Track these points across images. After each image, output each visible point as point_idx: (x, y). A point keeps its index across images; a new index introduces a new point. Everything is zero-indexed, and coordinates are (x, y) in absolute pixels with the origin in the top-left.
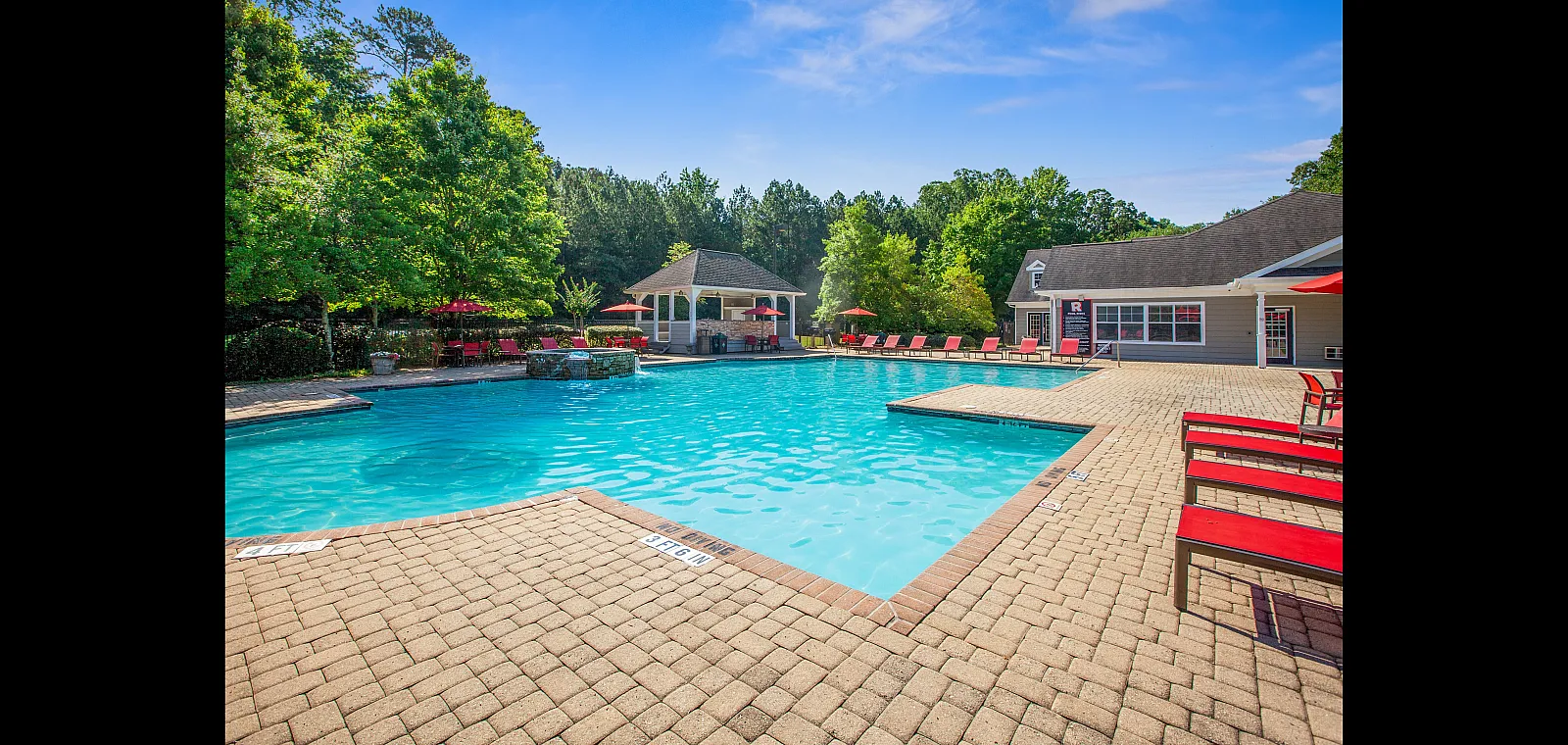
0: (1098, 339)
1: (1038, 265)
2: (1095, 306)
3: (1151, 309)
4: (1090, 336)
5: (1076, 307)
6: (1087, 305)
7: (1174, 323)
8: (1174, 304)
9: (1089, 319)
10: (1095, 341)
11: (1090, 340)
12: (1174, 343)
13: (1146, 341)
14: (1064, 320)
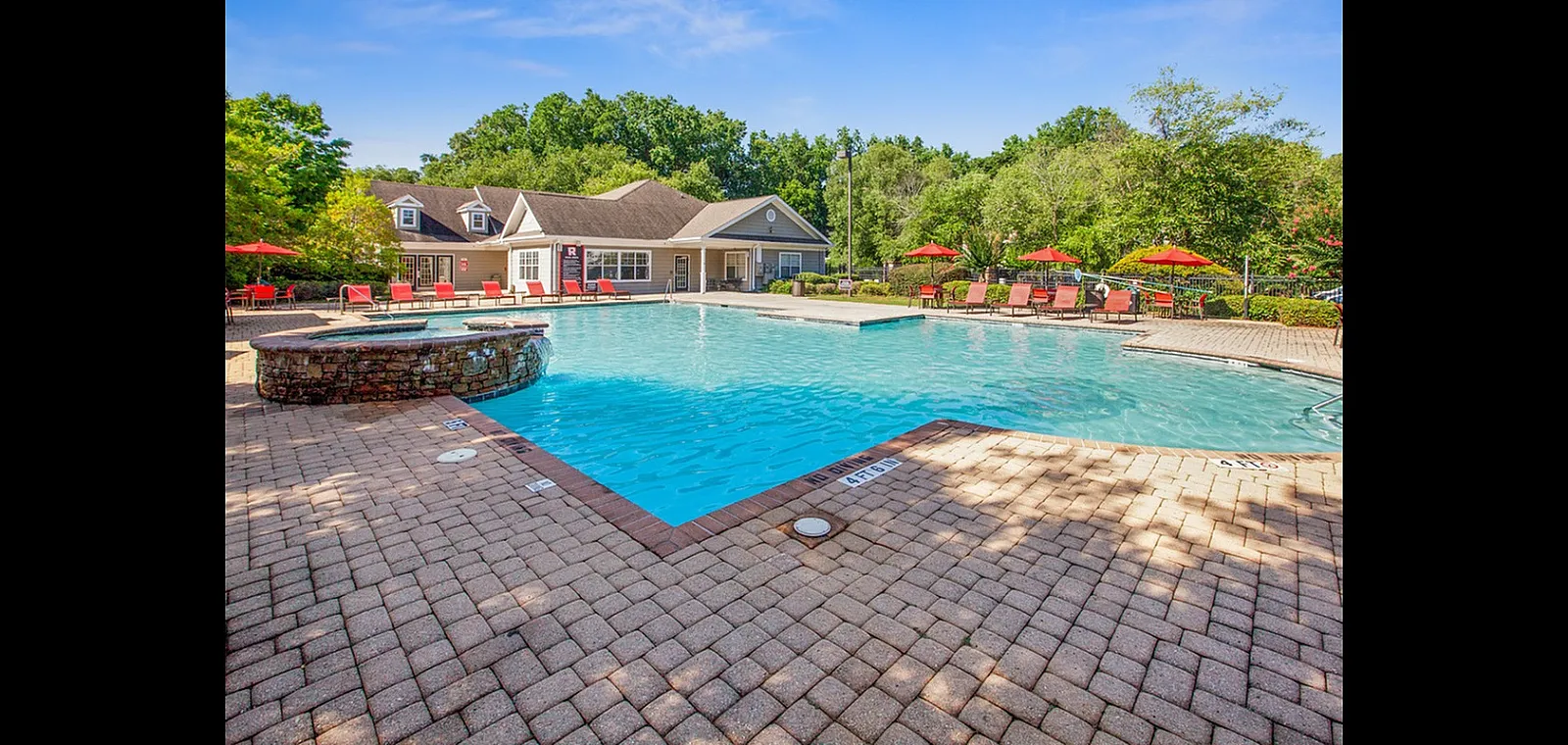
0: (588, 279)
1: (409, 201)
2: (586, 250)
3: (624, 255)
4: (582, 276)
5: (572, 252)
6: (580, 250)
7: (635, 266)
8: (636, 251)
9: (582, 263)
10: (586, 281)
11: (582, 281)
12: (635, 280)
13: (619, 280)
14: (562, 263)
